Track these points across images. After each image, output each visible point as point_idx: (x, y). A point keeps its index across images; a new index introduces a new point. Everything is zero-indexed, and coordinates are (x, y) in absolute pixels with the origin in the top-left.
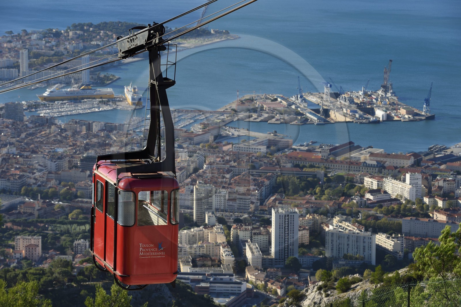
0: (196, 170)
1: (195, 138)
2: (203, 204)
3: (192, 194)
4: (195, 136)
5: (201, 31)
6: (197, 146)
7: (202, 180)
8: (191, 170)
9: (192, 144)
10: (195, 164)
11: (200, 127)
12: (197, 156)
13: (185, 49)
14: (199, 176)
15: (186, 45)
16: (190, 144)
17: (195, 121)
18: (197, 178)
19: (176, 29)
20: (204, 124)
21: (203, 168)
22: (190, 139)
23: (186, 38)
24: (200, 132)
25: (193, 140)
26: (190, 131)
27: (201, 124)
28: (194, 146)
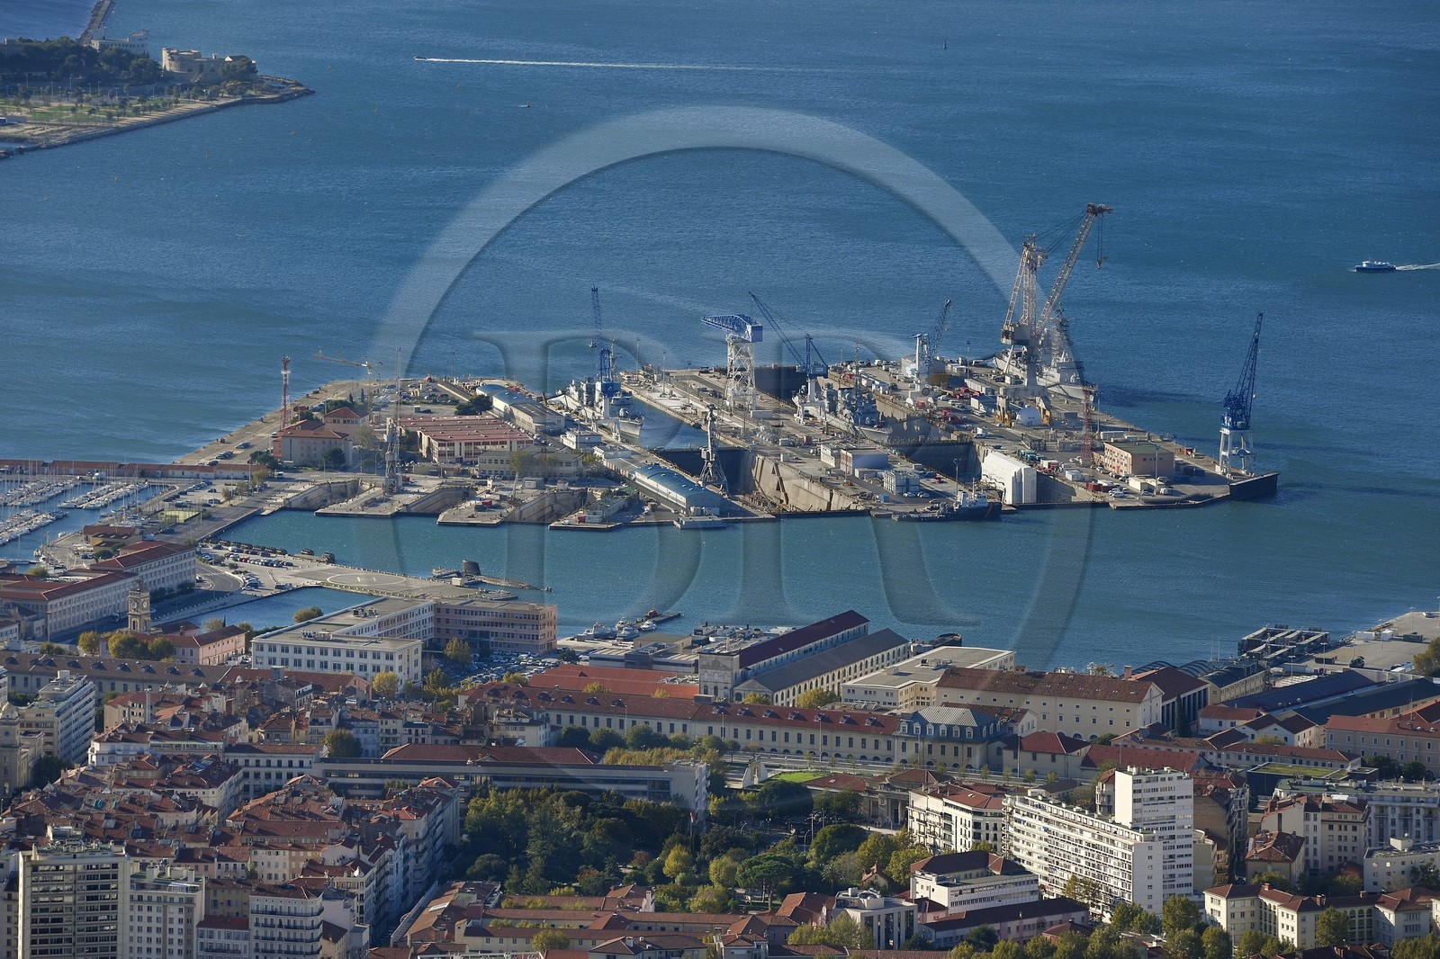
0: (46, 769)
1: (55, 606)
2: (64, 945)
3: (13, 894)
4: (51, 596)
6: (64, 646)
7: (76, 822)
8: (23, 773)
9: (39, 633)
10: (41, 738)
11: (82, 547)
12: (57, 699)
14: (61, 800)
16: (27, 635)
18: (46, 811)
20: (105, 532)
21: (84, 761)
22: (24, 611)
24: (80, 571)
25: (45, 616)
26: (30, 571)
27: (89, 531)
28: (45, 644)
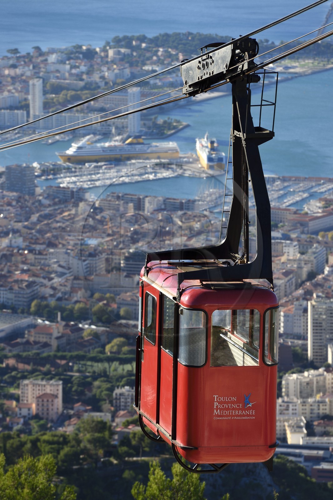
0: (311, 276)
1: (311, 224)
2: (323, 331)
3: (306, 315)
4: (310, 220)
5: (324, 47)
6: (314, 236)
7: (323, 292)
8: (304, 276)
9: (306, 232)
10: (310, 265)
11: (318, 204)
12: (314, 253)
13: (296, 77)
14: (317, 285)
15: (298, 70)
16: (303, 232)
17: (312, 196)
18: (313, 288)
19: (282, 43)
20: (326, 200)
21: (323, 273)
22: (302, 225)
23: (298, 59)
24: (318, 212)
25: (308, 227)
26: (303, 212)
27: (320, 200)
28: (309, 236)
